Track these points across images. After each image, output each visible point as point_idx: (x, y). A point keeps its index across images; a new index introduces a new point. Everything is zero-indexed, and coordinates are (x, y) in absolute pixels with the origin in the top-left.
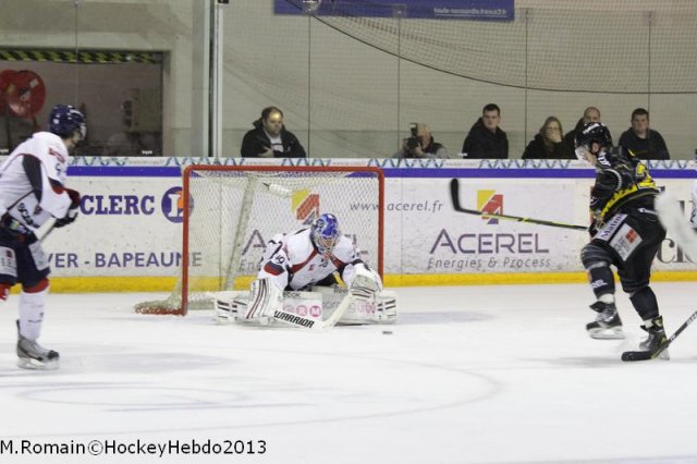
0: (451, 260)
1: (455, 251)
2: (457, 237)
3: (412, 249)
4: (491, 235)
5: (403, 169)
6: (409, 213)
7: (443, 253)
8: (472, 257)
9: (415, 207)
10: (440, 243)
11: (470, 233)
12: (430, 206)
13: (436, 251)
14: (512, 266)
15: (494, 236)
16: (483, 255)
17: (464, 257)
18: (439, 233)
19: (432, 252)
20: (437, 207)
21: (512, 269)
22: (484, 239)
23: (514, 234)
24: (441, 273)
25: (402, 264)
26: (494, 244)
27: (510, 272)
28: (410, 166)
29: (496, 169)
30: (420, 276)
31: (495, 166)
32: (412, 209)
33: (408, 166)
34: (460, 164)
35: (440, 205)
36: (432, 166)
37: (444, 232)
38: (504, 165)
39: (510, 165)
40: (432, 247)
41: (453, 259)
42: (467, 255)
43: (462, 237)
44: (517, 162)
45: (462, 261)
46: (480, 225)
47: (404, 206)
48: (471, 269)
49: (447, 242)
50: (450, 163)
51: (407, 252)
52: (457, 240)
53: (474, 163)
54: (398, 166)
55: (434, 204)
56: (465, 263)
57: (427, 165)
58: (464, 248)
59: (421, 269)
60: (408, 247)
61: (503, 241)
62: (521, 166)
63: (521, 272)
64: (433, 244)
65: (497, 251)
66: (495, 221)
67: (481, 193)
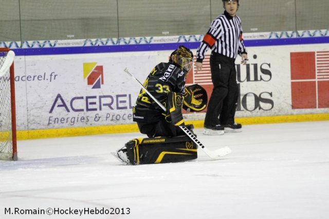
0: (66, 118)
1: (68, 111)
2: (70, 100)
3: (35, 110)
4: (95, 97)
5: (25, 49)
6: (31, 83)
7: (59, 112)
8: (81, 114)
9: (36, 78)
10: (57, 105)
11: (79, 96)
12: (48, 77)
13: (54, 111)
14: (112, 120)
15: (98, 97)
16: (90, 112)
17: (76, 114)
18: (55, 98)
19: (51, 112)
20: (53, 77)
21: (112, 122)
22: (90, 100)
23: (113, 96)
24: (58, 128)
25: (28, 122)
26: (98, 103)
27: (112, 125)
28: (31, 46)
29: (97, 47)
30: (42, 130)
31: (96, 44)
32: (34, 80)
33: (29, 46)
34: (69, 44)
35: (55, 76)
36: (47, 46)
37: (59, 96)
38: (102, 43)
39: (107, 43)
40: (50, 108)
41: (68, 116)
42: (77, 113)
43: (73, 99)
44: (112, 40)
45: (75, 118)
46: (86, 89)
47: (28, 78)
48: (81, 123)
49: (62, 104)
50: (61, 43)
51: (32, 112)
52: (69, 102)
53: (79, 43)
54: (21, 46)
55: (51, 75)
56: (76, 119)
57: (44, 45)
58: (75, 107)
59: (43, 125)
60: (32, 109)
61: (104, 101)
62: (115, 43)
63: (119, 124)
64: (51, 106)
65: (100, 109)
66: (97, 86)
67: (86, 65)
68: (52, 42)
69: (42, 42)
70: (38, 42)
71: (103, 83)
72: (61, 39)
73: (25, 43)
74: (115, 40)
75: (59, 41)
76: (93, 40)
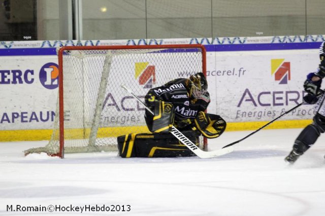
0: (253, 112)
1: (256, 105)
2: (257, 94)
3: (224, 104)
4: (281, 92)
5: (216, 45)
6: (221, 78)
7: (247, 106)
8: (268, 109)
9: (225, 73)
10: (244, 99)
11: (266, 91)
12: (237, 72)
13: (241, 105)
14: (298, 115)
15: (285, 93)
16: (276, 107)
17: (263, 109)
18: (243, 92)
19: (239, 106)
20: (242, 72)
21: (298, 117)
22: (277, 96)
23: (299, 92)
24: (246, 121)
26: (284, 98)
27: (297, 119)
28: (221, 42)
29: (284, 44)
30: (231, 123)
31: (284, 41)
32: (223, 75)
33: (219, 42)
34: (258, 41)
35: (244, 71)
36: (237, 42)
37: (247, 91)
38: (290, 40)
39: (294, 40)
40: (239, 102)
41: (255, 111)
42: (265, 107)
43: (261, 94)
44: (299, 37)
45: (261, 112)
46: (273, 85)
47: (218, 73)
48: (268, 118)
49: (250, 98)
50: (250, 40)
51: (221, 106)
52: (257, 97)
53: (268, 39)
54: (212, 43)
55: (240, 71)
56: (263, 113)
57: (234, 42)
58: (262, 102)
59: (232, 118)
60: (221, 103)
61: (291, 96)
62: (303, 40)
63: (305, 119)
64: (239, 100)
65: (287, 104)
66: (284, 82)
67: (274, 62)
68: (242, 39)
69: (232, 39)
70: (229, 39)
71: (289, 79)
72: (250, 36)
73: (216, 39)
74: (303, 37)
75: (249, 38)
76: (282, 37)
